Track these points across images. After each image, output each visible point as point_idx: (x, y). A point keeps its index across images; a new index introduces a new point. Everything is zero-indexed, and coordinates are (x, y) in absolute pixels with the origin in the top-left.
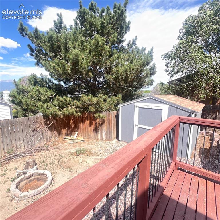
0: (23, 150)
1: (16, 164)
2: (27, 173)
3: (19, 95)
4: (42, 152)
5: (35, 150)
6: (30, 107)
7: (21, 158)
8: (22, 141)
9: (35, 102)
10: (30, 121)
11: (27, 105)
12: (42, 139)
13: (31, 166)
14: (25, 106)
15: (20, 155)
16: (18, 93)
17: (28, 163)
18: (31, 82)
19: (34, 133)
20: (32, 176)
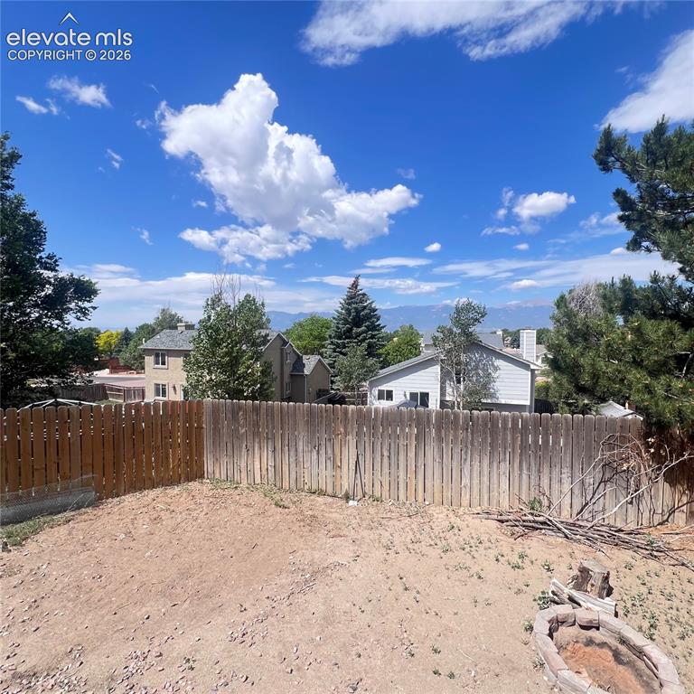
0: (566, 515)
1: (547, 551)
2: (579, 605)
3: (572, 345)
4: (631, 552)
5: (606, 535)
6: (603, 382)
7: (560, 540)
8: (566, 487)
9: (623, 368)
10: (599, 430)
11: (595, 376)
12: (631, 503)
13: (592, 585)
14: (585, 380)
15: (559, 529)
16: (571, 340)
17: (585, 572)
18: (610, 302)
19: (608, 476)
20: (598, 629)
